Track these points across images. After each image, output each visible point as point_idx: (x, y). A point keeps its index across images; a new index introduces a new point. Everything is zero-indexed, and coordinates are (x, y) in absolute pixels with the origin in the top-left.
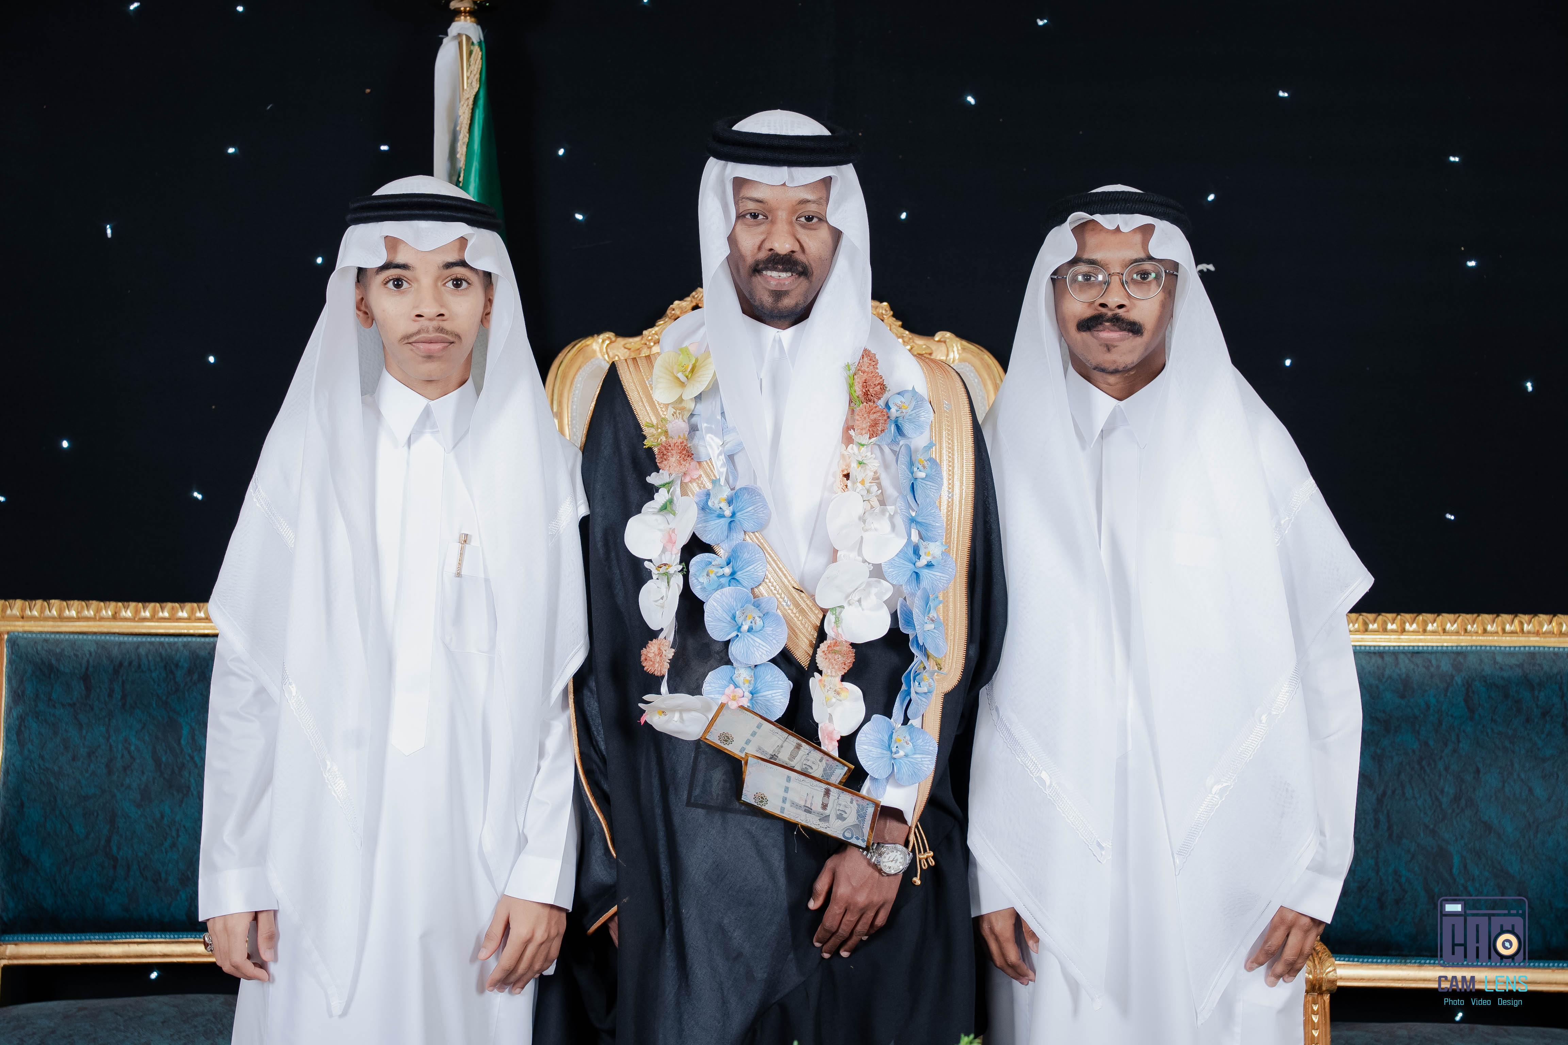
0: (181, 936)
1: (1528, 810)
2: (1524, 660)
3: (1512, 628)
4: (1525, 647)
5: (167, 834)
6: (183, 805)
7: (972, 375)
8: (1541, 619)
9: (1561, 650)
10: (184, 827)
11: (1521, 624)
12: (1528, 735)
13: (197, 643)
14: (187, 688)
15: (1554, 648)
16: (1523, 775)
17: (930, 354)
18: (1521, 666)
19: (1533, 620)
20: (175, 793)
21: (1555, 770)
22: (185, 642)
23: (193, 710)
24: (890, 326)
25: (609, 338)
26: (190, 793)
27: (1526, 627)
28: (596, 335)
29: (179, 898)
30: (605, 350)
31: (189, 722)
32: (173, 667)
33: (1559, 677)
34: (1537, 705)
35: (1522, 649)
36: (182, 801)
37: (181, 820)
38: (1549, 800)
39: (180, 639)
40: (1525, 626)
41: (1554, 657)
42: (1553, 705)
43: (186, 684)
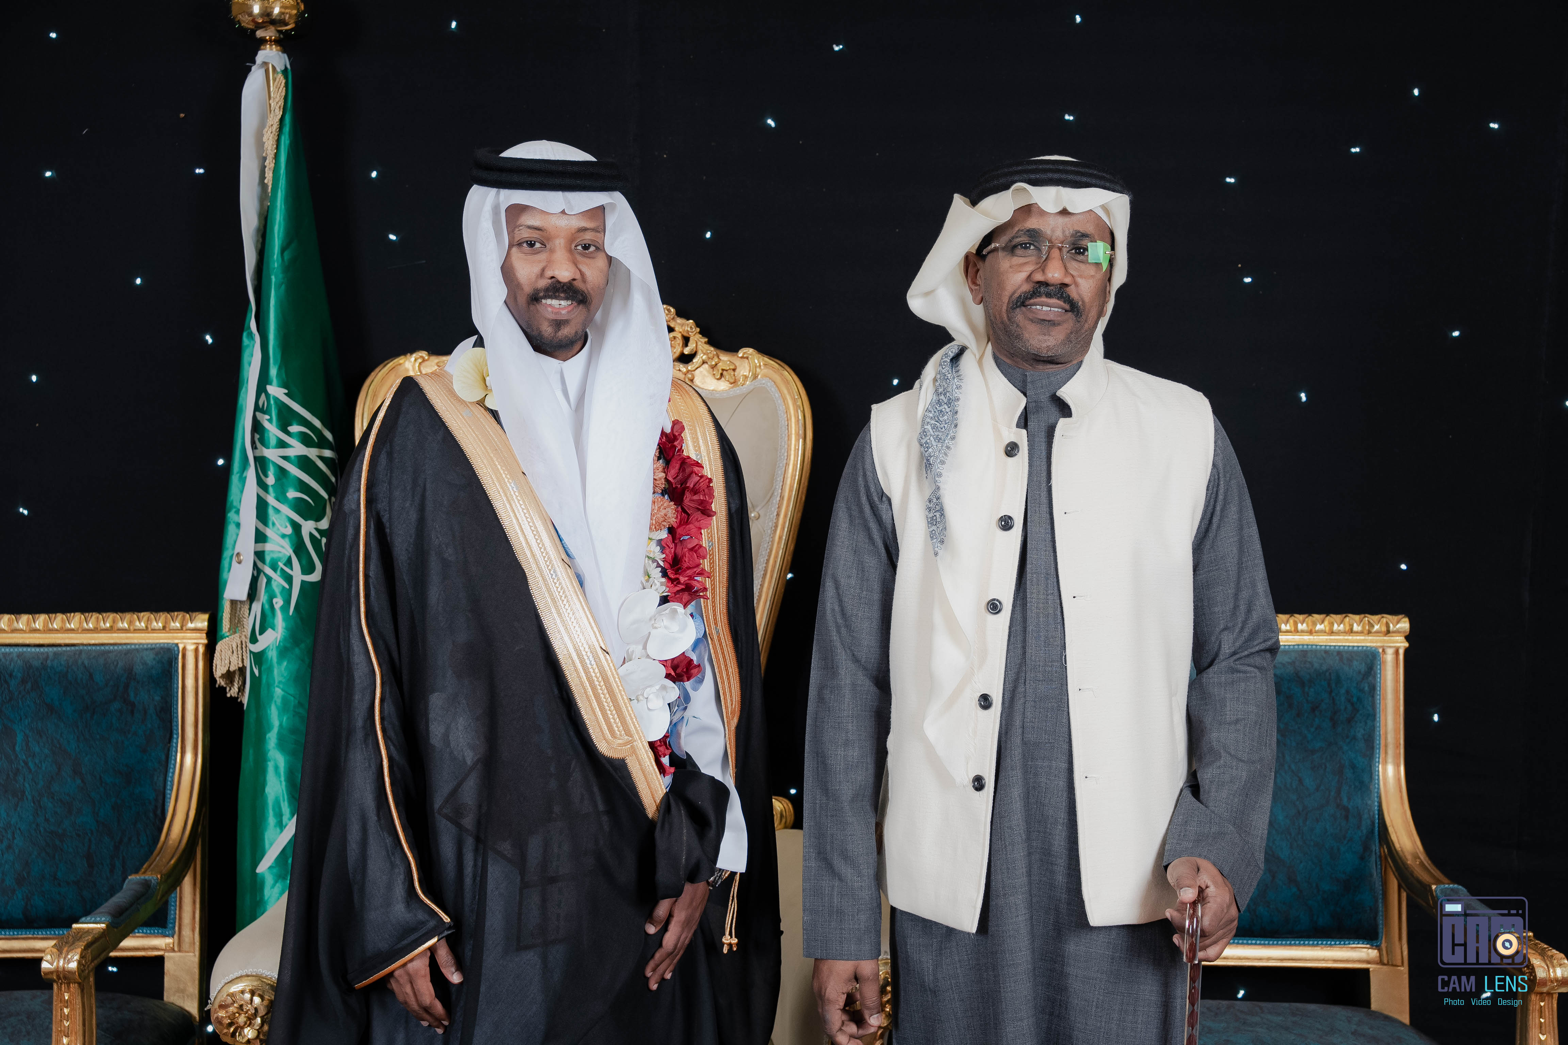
0: (20, 933)
1: (1298, 799)
2: (1296, 658)
3: (1288, 628)
4: (1298, 645)
5: (3, 836)
6: (18, 809)
7: (773, 389)
8: (1314, 619)
9: (1332, 648)
10: (19, 829)
11: (1296, 624)
12: (1299, 728)
13: (31, 653)
14: (20, 696)
15: (1326, 646)
16: (1293, 767)
17: (734, 370)
18: (1293, 663)
19: (1307, 620)
20: (10, 798)
21: (1324, 761)
22: (20, 652)
23: (26, 717)
24: (697, 343)
25: (421, 357)
26: (25, 798)
27: (1300, 627)
28: (409, 354)
29: (15, 898)
30: (417, 368)
31: (23, 729)
32: (7, 676)
33: (1327, 674)
34: (1307, 700)
35: (1296, 647)
36: (16, 806)
37: (17, 824)
38: (1317, 790)
39: (16, 650)
40: (1299, 625)
41: (1324, 655)
42: (1322, 700)
43: (20, 692)
